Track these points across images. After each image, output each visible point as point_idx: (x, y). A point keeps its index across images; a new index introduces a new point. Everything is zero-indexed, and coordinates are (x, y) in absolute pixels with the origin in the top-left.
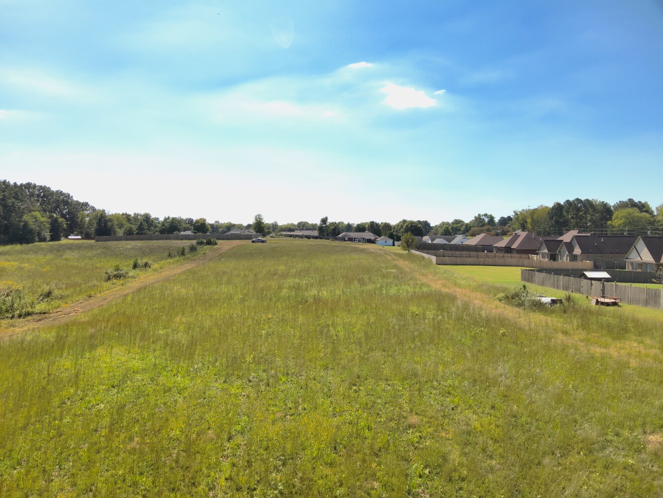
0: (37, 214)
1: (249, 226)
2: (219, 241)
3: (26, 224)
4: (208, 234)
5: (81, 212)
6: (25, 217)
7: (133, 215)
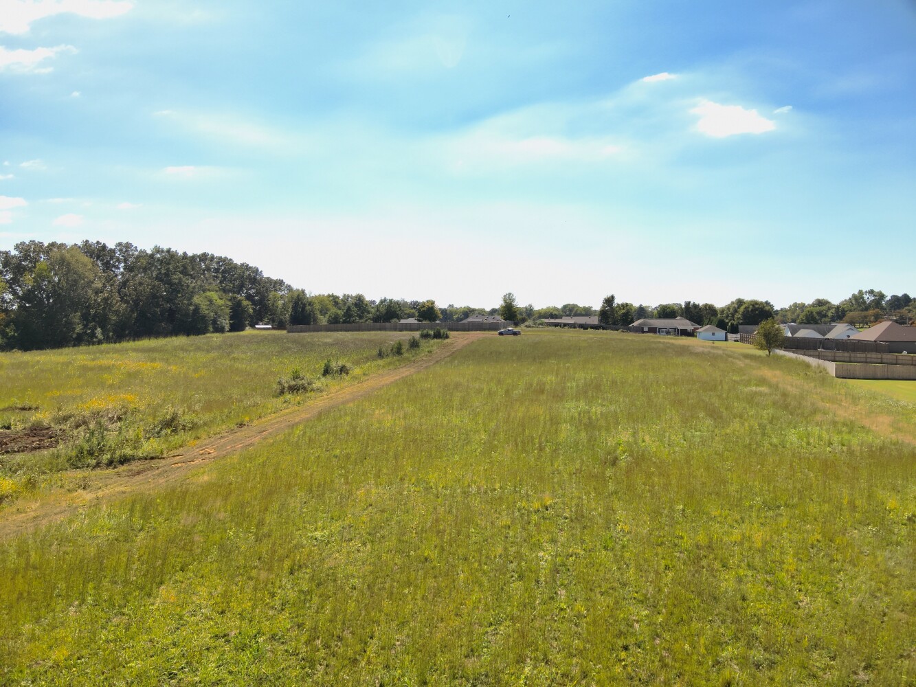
0: (214, 295)
1: (493, 311)
2: (451, 332)
3: (197, 308)
4: (438, 322)
5: (273, 293)
6: (196, 299)
7: (341, 297)
